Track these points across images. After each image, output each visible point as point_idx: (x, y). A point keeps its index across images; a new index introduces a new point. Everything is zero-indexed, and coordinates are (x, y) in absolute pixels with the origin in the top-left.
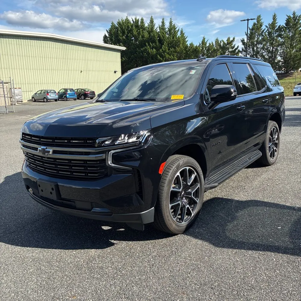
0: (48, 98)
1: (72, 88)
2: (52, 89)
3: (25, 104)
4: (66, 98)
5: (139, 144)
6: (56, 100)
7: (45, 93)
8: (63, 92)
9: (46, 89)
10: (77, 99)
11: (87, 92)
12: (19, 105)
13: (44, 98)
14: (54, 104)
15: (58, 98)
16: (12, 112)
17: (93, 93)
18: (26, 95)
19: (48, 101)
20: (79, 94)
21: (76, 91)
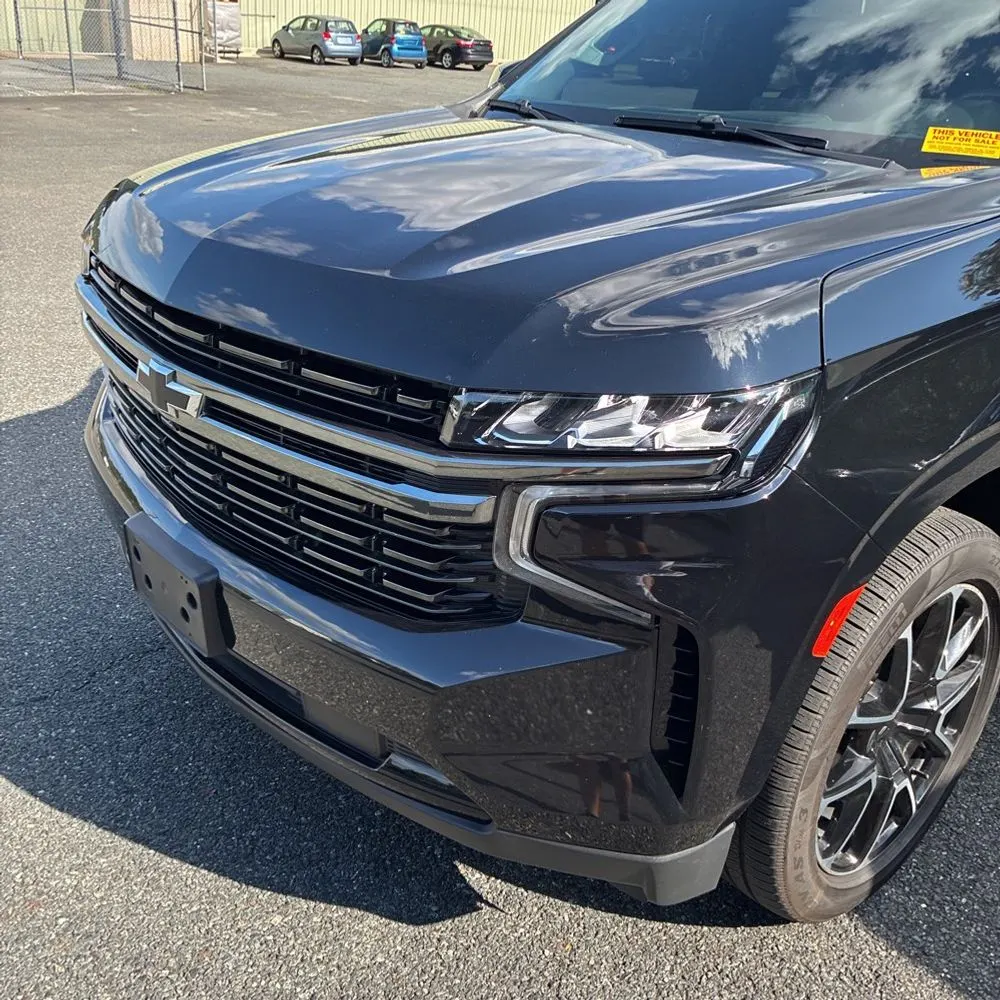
0: (326, 48)
1: (414, 21)
2: (345, 17)
3: (246, 63)
4: (390, 54)
5: (725, 472)
6: (353, 61)
7: (316, 29)
8: (382, 33)
9: (324, 14)
10: (428, 65)
11: (466, 40)
12: (227, 64)
13: (315, 47)
14: (344, 73)
15: (359, 55)
16: (197, 88)
17: (486, 48)
18: (252, 29)
19: (327, 60)
20: (438, 47)
21: (427, 32)
